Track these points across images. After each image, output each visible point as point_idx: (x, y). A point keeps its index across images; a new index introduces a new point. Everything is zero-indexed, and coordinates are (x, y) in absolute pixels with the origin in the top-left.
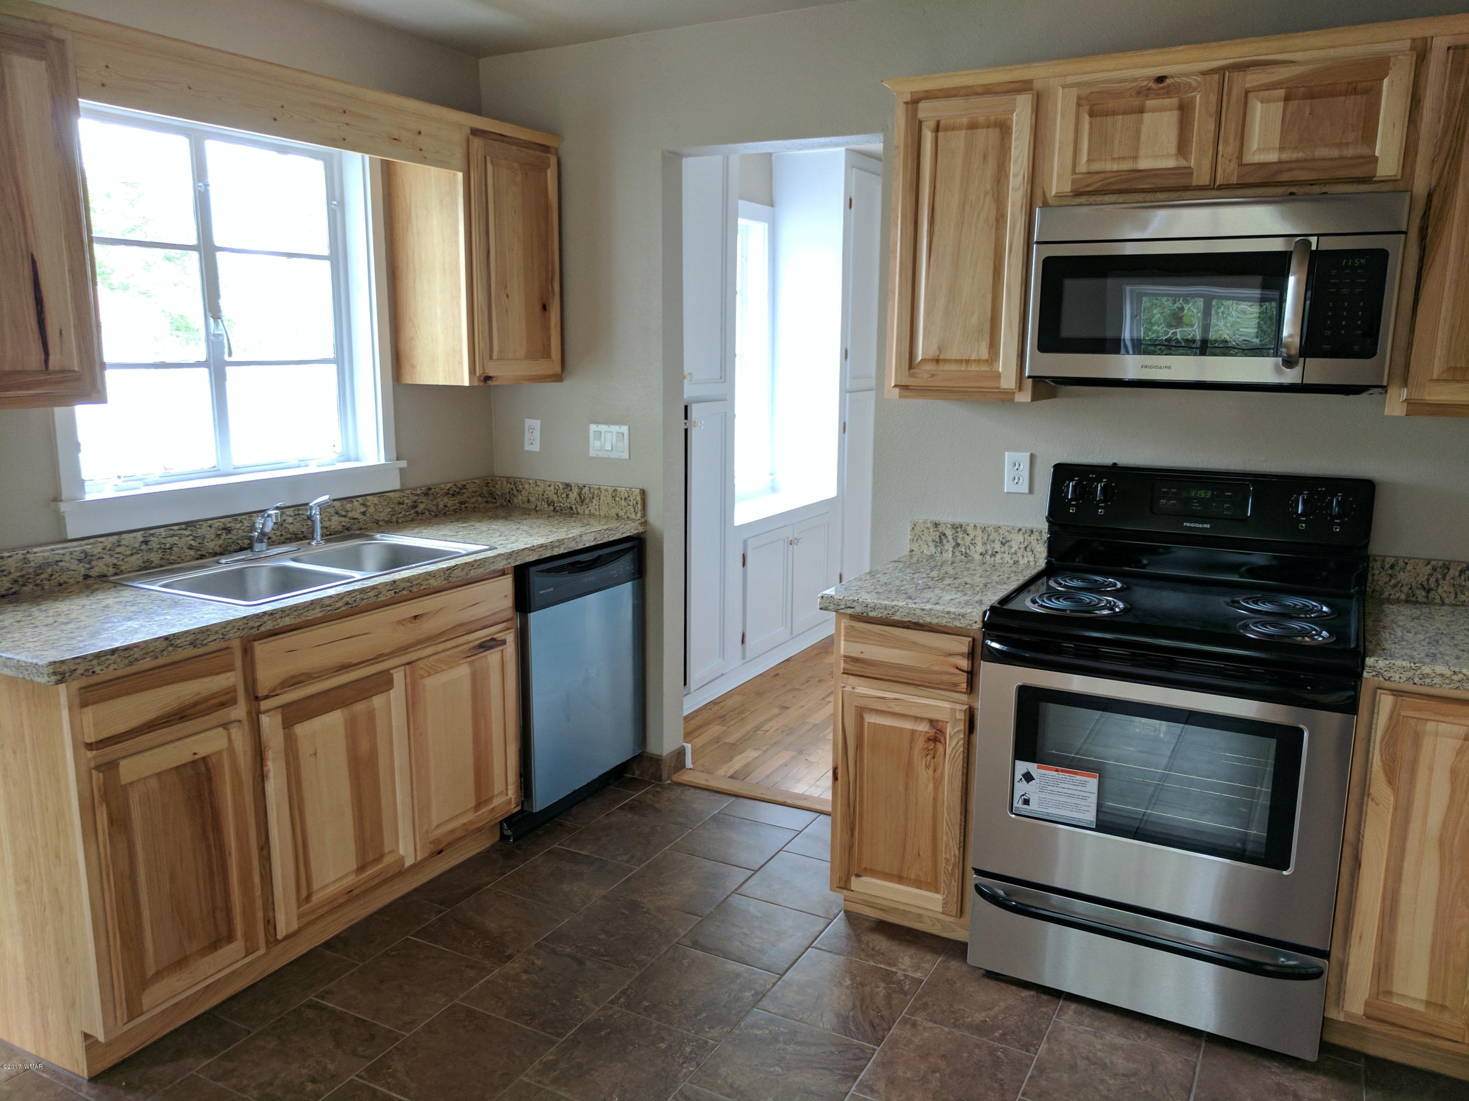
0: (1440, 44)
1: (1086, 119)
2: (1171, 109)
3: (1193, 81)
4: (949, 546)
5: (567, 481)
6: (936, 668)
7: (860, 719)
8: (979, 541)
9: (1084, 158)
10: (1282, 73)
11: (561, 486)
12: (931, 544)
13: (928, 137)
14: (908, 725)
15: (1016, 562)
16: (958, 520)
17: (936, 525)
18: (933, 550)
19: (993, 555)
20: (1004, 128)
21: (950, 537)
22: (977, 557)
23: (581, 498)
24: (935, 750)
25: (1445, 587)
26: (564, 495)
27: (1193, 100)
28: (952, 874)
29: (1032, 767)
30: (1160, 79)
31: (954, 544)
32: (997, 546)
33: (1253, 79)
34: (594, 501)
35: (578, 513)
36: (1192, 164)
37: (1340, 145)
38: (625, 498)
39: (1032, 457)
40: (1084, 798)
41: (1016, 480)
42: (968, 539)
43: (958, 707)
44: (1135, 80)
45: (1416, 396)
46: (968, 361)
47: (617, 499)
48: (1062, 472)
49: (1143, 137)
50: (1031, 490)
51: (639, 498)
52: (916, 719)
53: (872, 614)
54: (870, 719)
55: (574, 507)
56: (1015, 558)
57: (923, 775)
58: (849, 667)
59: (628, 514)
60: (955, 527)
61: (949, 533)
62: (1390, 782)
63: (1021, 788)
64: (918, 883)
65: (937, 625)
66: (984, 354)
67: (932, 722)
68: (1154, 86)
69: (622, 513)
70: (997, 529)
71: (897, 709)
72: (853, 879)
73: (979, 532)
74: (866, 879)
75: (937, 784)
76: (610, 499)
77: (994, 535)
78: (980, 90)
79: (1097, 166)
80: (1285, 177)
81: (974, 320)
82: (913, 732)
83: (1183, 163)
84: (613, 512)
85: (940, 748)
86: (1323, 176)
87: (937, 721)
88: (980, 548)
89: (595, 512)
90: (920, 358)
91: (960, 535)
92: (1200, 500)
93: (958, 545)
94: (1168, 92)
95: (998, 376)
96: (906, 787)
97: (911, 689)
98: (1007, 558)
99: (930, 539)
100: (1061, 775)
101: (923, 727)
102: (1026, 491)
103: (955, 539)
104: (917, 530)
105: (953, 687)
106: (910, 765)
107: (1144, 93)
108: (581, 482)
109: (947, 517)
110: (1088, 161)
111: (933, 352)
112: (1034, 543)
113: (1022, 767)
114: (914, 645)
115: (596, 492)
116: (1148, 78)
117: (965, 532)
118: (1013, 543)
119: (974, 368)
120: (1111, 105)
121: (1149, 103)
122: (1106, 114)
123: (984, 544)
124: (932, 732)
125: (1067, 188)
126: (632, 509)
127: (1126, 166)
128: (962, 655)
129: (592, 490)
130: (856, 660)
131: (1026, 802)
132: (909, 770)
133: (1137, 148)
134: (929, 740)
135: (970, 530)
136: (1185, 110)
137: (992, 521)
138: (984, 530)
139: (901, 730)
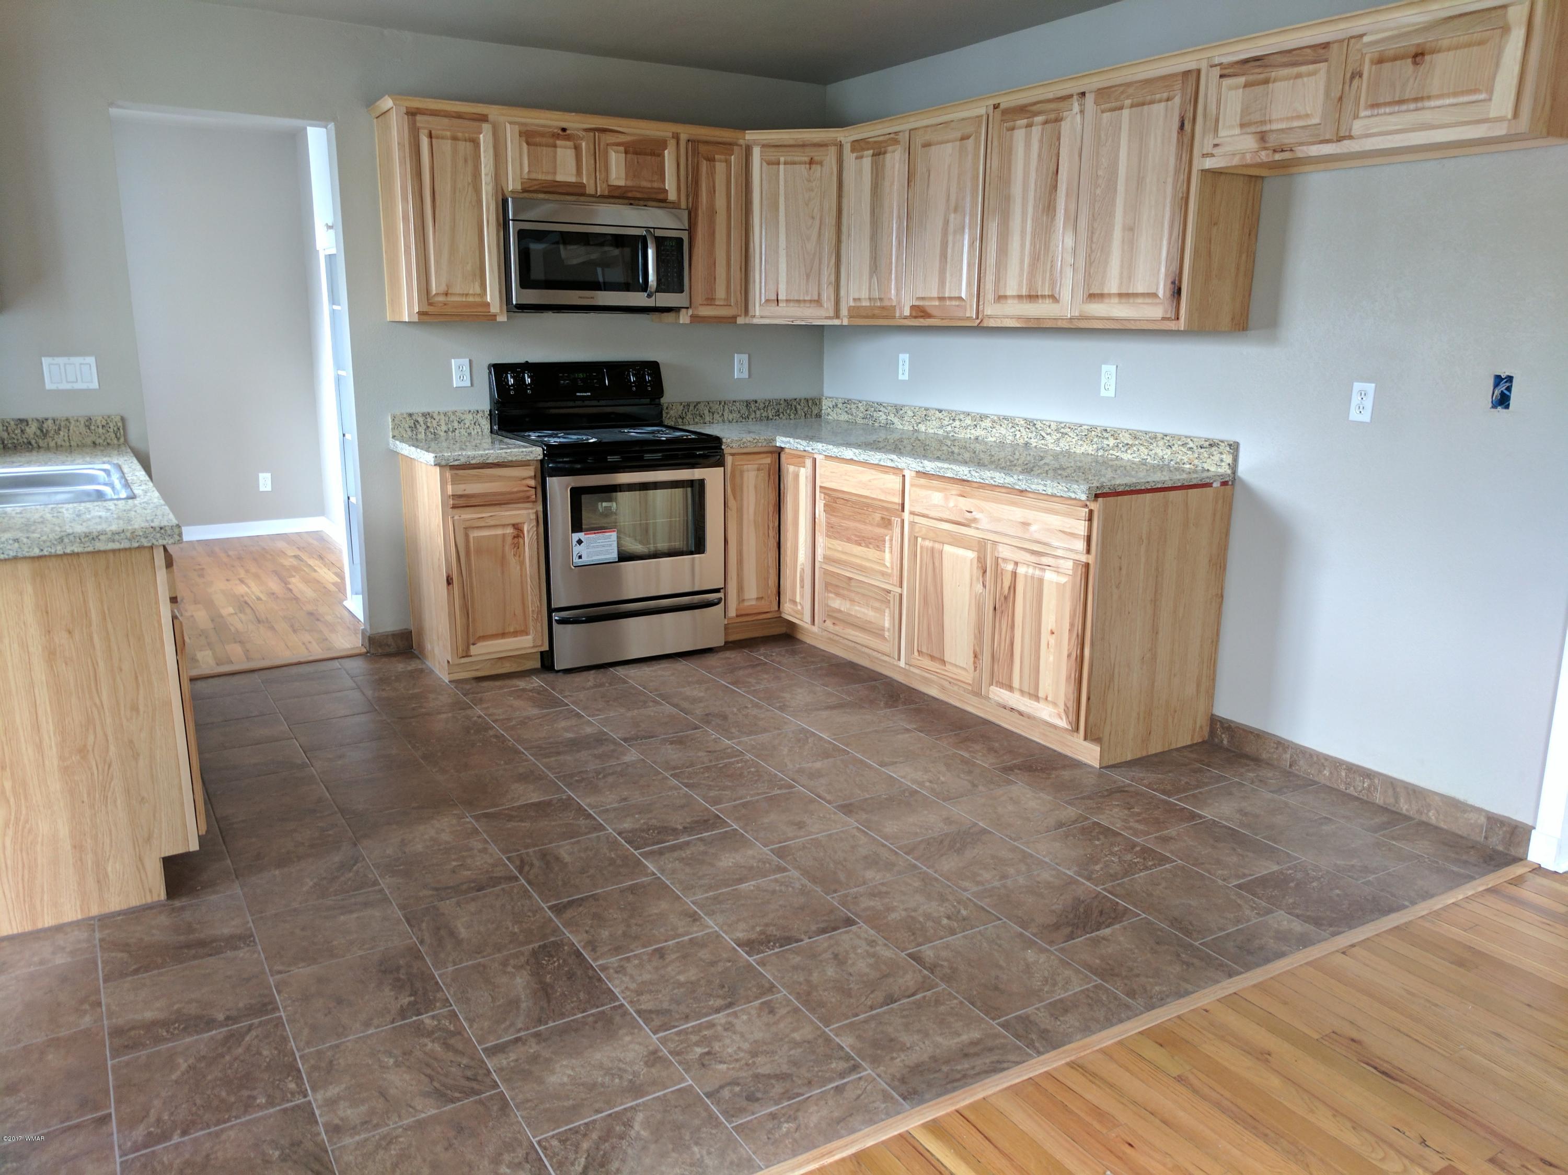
0: (683, 137)
1: (525, 146)
2: (570, 148)
3: (581, 134)
4: (421, 429)
5: (22, 417)
6: (515, 490)
7: (467, 536)
8: (443, 423)
9: (526, 169)
10: (622, 139)
11: (12, 423)
12: (408, 430)
13: (425, 141)
14: (499, 532)
15: (470, 434)
16: (425, 410)
17: (410, 415)
18: (410, 433)
19: (454, 431)
20: (475, 143)
21: (422, 423)
22: (442, 434)
23: (42, 431)
24: (518, 543)
25: (689, 416)
26: (18, 431)
27: (581, 145)
28: (537, 619)
29: (581, 535)
30: (564, 130)
31: (424, 427)
32: (456, 424)
33: (611, 138)
34: (61, 433)
35: (39, 447)
36: (585, 181)
37: (652, 181)
38: (103, 426)
39: (470, 361)
40: (610, 545)
41: (461, 378)
42: (435, 423)
43: (530, 511)
44: (549, 127)
45: (696, 313)
46: (467, 295)
47: (93, 427)
48: (499, 370)
49: (558, 162)
50: (472, 385)
51: (120, 424)
52: (504, 526)
53: (473, 462)
54: (474, 534)
55: (33, 442)
56: (468, 431)
57: (512, 561)
58: (456, 502)
59: (109, 441)
60: (425, 415)
61: (421, 420)
62: (735, 498)
63: (577, 549)
64: (515, 634)
65: (516, 461)
66: (478, 290)
67: (514, 525)
68: (561, 133)
69: (98, 441)
70: (454, 413)
71: (492, 523)
72: (472, 647)
73: (442, 416)
74: (479, 644)
75: (522, 563)
76: (83, 429)
77: (452, 417)
78: (454, 115)
79: (534, 176)
80: (630, 195)
81: (469, 267)
82: (504, 535)
83: (579, 180)
84: (88, 441)
85: (521, 540)
86: (646, 196)
87: (517, 524)
88: (444, 428)
89: (63, 443)
90: (434, 292)
91: (429, 420)
92: (581, 379)
93: (428, 427)
94: (568, 138)
95: (488, 305)
96: (503, 573)
97: (497, 508)
98: (463, 431)
99: (407, 426)
100: (598, 535)
101: (510, 531)
102: (469, 385)
103: (425, 423)
104: (396, 422)
105: (527, 500)
106: (503, 557)
107: (556, 136)
108: (40, 416)
109: (418, 408)
110: (529, 171)
111: (443, 288)
112: (480, 420)
113: (576, 536)
114: (500, 478)
115: (63, 424)
116: (557, 127)
117: (432, 417)
118: (466, 421)
119: (471, 299)
120: (538, 140)
121: (559, 142)
122: (536, 145)
123: (447, 424)
124: (516, 532)
125: (519, 187)
126: (114, 436)
127: (550, 178)
128: (530, 477)
129: (57, 423)
130: (460, 496)
131: (580, 557)
132: (503, 561)
133: (555, 167)
134: (514, 537)
135: (435, 416)
136: (577, 148)
137: (450, 409)
138: (445, 414)
139: (496, 536)
